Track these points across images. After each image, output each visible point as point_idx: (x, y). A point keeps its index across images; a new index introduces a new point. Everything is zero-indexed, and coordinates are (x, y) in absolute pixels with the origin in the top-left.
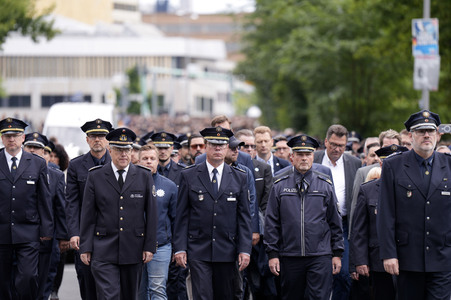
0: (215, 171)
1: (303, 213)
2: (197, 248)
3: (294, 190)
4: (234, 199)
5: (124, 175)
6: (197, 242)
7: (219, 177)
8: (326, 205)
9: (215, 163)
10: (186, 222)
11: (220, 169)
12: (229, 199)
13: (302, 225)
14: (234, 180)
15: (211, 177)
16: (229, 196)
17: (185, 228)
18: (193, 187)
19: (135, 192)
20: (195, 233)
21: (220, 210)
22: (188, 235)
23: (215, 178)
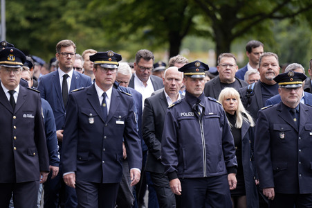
0: (104, 95)
1: (203, 136)
2: (86, 170)
3: (191, 114)
4: (122, 123)
5: (16, 96)
6: (86, 163)
7: (108, 101)
8: (221, 126)
9: (104, 87)
10: (75, 143)
11: (109, 92)
12: (118, 122)
13: (204, 147)
14: (122, 104)
15: (101, 100)
16: (118, 119)
17: (74, 150)
18: (83, 110)
19: (27, 112)
20: (85, 155)
21: (110, 133)
22: (78, 157)
23: (104, 101)
